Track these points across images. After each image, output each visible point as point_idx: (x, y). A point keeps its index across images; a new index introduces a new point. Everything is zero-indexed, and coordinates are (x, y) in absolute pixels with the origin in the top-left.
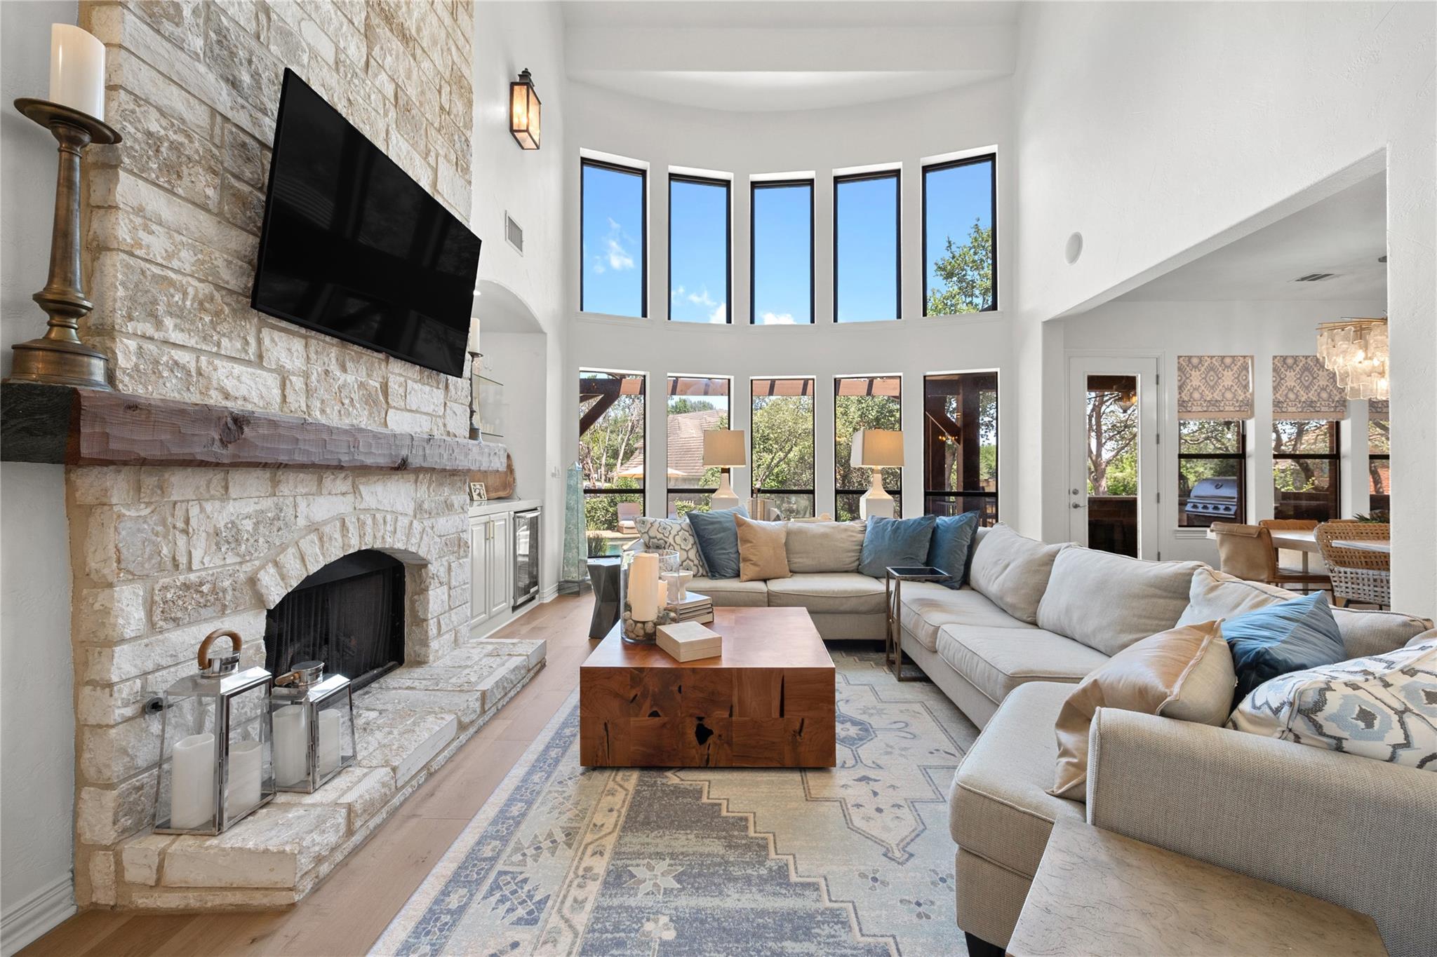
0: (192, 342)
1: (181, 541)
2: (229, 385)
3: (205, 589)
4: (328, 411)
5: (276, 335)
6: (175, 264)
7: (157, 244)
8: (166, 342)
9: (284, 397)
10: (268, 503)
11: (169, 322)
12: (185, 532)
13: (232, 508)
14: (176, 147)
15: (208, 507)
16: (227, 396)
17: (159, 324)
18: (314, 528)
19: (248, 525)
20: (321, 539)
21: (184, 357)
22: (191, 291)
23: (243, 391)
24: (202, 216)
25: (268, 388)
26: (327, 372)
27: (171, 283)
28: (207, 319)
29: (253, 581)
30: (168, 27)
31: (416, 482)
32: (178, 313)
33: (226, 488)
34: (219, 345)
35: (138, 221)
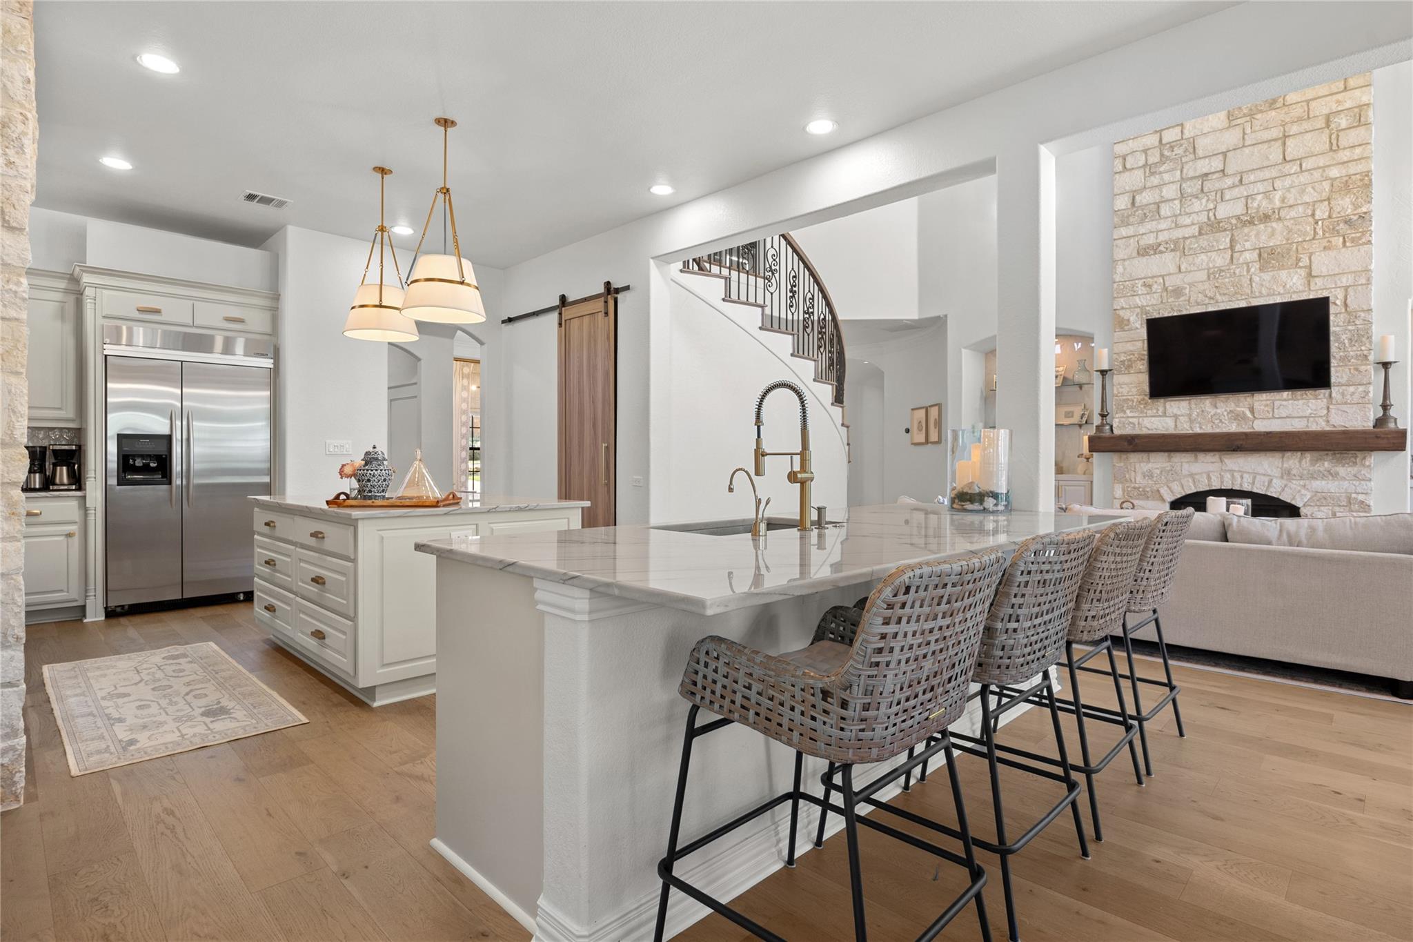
0: (1136, 415)
1: (1133, 473)
2: (1148, 426)
3: (1141, 490)
4: (1204, 427)
5: (1172, 403)
6: (1130, 394)
7: (1125, 390)
8: (1128, 417)
9: (1176, 425)
10: (1168, 464)
11: (1128, 411)
12: (1135, 471)
13: (1150, 465)
14: (1130, 360)
15: (1142, 465)
16: (1149, 429)
17: (1125, 413)
18: (1192, 475)
19: (1158, 471)
20: (1194, 480)
21: (1131, 420)
22: (1135, 400)
23: (1155, 426)
24: (1140, 375)
25: (1167, 423)
26: (1203, 411)
27: (1128, 399)
28: (1142, 406)
29: (1158, 491)
30: (1126, 328)
31: (1283, 457)
32: (1131, 408)
33: (1149, 459)
34: (1146, 413)
35: (1119, 387)
